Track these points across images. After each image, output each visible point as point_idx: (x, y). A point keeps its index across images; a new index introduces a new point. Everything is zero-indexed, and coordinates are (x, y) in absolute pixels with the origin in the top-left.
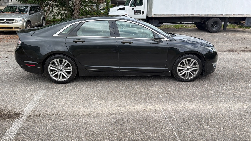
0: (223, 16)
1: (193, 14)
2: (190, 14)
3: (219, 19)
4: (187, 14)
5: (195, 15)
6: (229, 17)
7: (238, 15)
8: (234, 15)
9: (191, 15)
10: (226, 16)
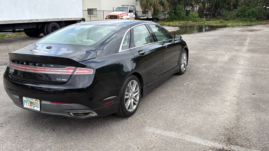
0: (60, 20)
1: (32, 20)
2: (29, 20)
3: (56, 24)
4: (26, 20)
5: (34, 20)
6: (65, 21)
7: (71, 18)
8: (68, 18)
9: (31, 20)
10: (62, 20)
